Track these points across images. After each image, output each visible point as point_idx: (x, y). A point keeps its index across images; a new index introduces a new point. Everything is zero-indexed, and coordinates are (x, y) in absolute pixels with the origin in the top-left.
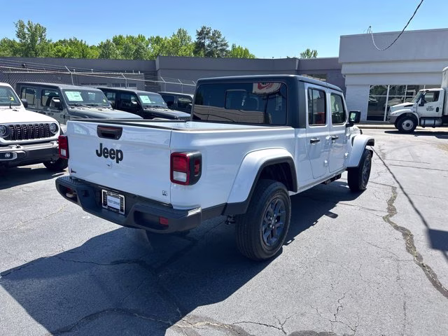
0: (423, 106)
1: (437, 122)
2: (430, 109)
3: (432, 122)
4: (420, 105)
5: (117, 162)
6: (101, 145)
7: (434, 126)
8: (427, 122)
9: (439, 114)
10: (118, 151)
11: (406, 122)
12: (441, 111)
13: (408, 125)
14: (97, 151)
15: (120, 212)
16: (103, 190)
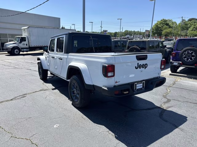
0: (21, 43)
1: (28, 50)
2: (24, 44)
3: (26, 50)
4: (19, 43)
5: (145, 69)
6: (138, 64)
7: (27, 51)
8: (24, 50)
9: (28, 47)
10: (145, 64)
11: (16, 50)
12: (28, 45)
13: (17, 52)
14: (136, 67)
15: (143, 88)
16: (135, 84)
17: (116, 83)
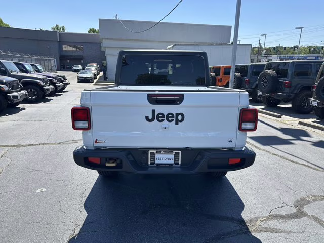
5: (177, 123)
6: (154, 111)
10: (178, 114)
14: (147, 117)
15: (174, 165)
16: (150, 151)
17: (96, 142)
